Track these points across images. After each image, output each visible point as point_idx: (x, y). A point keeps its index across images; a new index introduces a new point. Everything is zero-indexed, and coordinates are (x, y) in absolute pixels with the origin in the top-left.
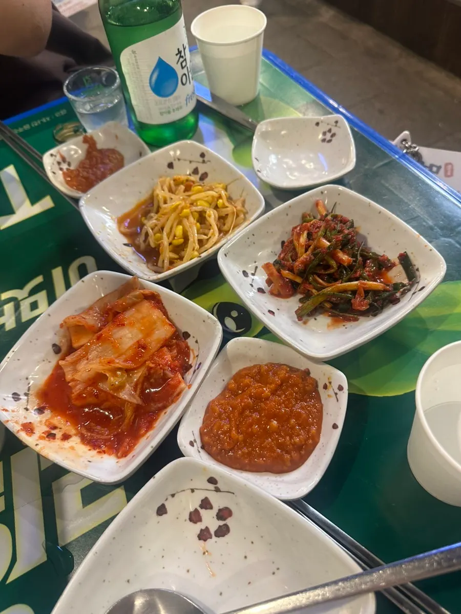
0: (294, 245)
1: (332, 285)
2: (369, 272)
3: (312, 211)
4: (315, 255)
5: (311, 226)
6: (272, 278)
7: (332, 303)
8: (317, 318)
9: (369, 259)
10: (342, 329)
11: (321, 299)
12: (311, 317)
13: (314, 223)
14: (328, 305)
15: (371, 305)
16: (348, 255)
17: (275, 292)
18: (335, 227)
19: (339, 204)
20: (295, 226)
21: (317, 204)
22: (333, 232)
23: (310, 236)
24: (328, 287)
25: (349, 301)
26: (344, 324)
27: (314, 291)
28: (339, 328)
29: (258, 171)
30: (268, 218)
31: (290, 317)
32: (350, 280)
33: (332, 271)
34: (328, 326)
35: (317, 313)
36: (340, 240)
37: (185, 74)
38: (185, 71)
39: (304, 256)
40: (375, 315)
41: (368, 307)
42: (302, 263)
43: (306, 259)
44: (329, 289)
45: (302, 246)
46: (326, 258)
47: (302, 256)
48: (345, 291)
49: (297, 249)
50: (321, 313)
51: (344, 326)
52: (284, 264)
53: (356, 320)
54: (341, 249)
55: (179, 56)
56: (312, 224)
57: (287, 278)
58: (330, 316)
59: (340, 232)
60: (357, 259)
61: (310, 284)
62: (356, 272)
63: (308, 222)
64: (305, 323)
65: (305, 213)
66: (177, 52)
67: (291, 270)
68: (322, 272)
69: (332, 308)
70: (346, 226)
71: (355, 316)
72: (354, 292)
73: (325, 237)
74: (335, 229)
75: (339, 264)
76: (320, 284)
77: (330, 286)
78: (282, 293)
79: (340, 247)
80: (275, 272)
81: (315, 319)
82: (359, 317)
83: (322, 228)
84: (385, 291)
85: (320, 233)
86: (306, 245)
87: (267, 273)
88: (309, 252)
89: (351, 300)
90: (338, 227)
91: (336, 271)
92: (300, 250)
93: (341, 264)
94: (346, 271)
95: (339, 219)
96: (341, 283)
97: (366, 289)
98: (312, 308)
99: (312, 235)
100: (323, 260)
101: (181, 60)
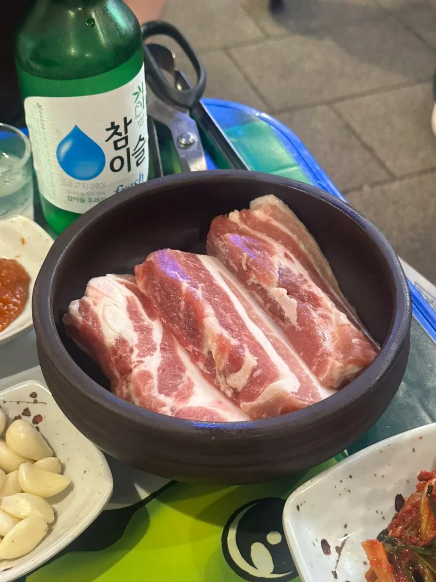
37: (121, 159)
38: (123, 153)
55: (112, 131)
66: (110, 126)
87: (368, 559)
101: (116, 137)
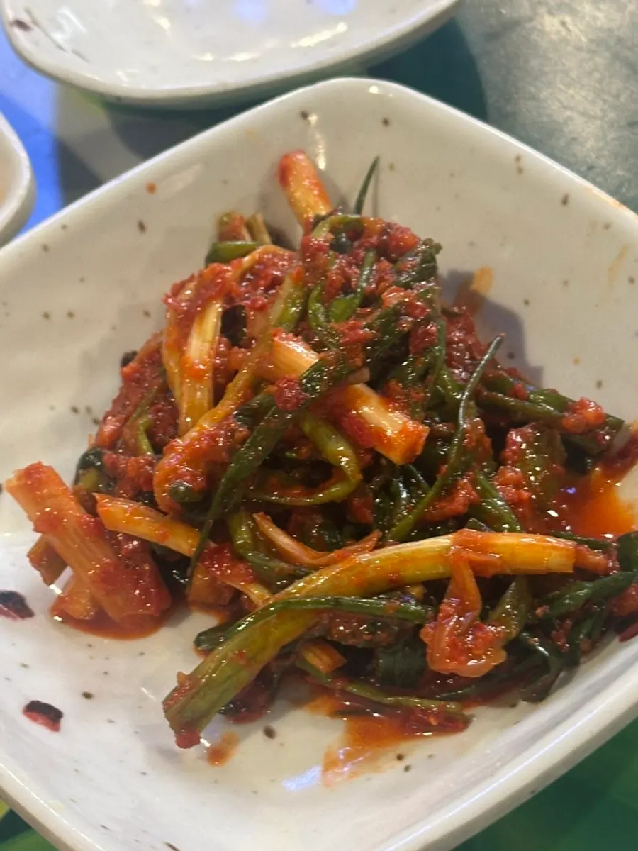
0: (164, 373)
1: (334, 562)
2: (518, 486)
3: (264, 201)
4: (252, 416)
5: (242, 278)
6: (56, 543)
7: (336, 645)
8: (276, 725)
9: (518, 425)
10: (388, 773)
11: (284, 632)
12: (248, 726)
13: (260, 262)
14: (319, 661)
15: (515, 647)
16: (408, 409)
17: (82, 607)
18: (348, 279)
19: (392, 167)
20: (178, 279)
21: (284, 173)
22: (340, 304)
23: (233, 325)
24: (316, 568)
25: (411, 637)
26: (403, 747)
27: (256, 593)
28: (377, 769)
29: (21, 24)
30: (45, 248)
31: (142, 732)
32: (425, 529)
33: (336, 490)
34: (330, 764)
35: (279, 703)
36: (365, 342)
39: (207, 425)
40: (540, 696)
41: (502, 657)
42: (193, 457)
43: (213, 437)
44: (319, 580)
45: (197, 376)
46: (307, 428)
47: (194, 424)
48: (394, 586)
49: (177, 393)
50: (298, 703)
51: (400, 757)
52: (114, 465)
53: (453, 724)
54: (372, 384)
56: (251, 270)
57: (130, 538)
58: (340, 712)
59: (371, 300)
60: (457, 425)
61: (239, 558)
62: (450, 490)
63: (227, 261)
64: (217, 755)
65: (228, 215)
67: (143, 493)
68: (296, 498)
69: (339, 672)
70: (399, 273)
71: (451, 706)
72: (435, 589)
73: (302, 328)
74: (346, 287)
75: (368, 457)
76: (281, 555)
77: (327, 565)
78: (111, 613)
79: (366, 374)
80: (74, 511)
81: (270, 733)
82: (467, 712)
83: (287, 288)
84: (583, 572)
85: (277, 310)
86: (216, 369)
87: (30, 518)
88: (228, 405)
89: (420, 626)
90: (364, 279)
91: (358, 491)
92: (190, 395)
93: (378, 456)
94: (408, 486)
95: (374, 239)
96: (378, 546)
97: (491, 572)
98: (246, 676)
99: (244, 321)
100: (295, 438)
